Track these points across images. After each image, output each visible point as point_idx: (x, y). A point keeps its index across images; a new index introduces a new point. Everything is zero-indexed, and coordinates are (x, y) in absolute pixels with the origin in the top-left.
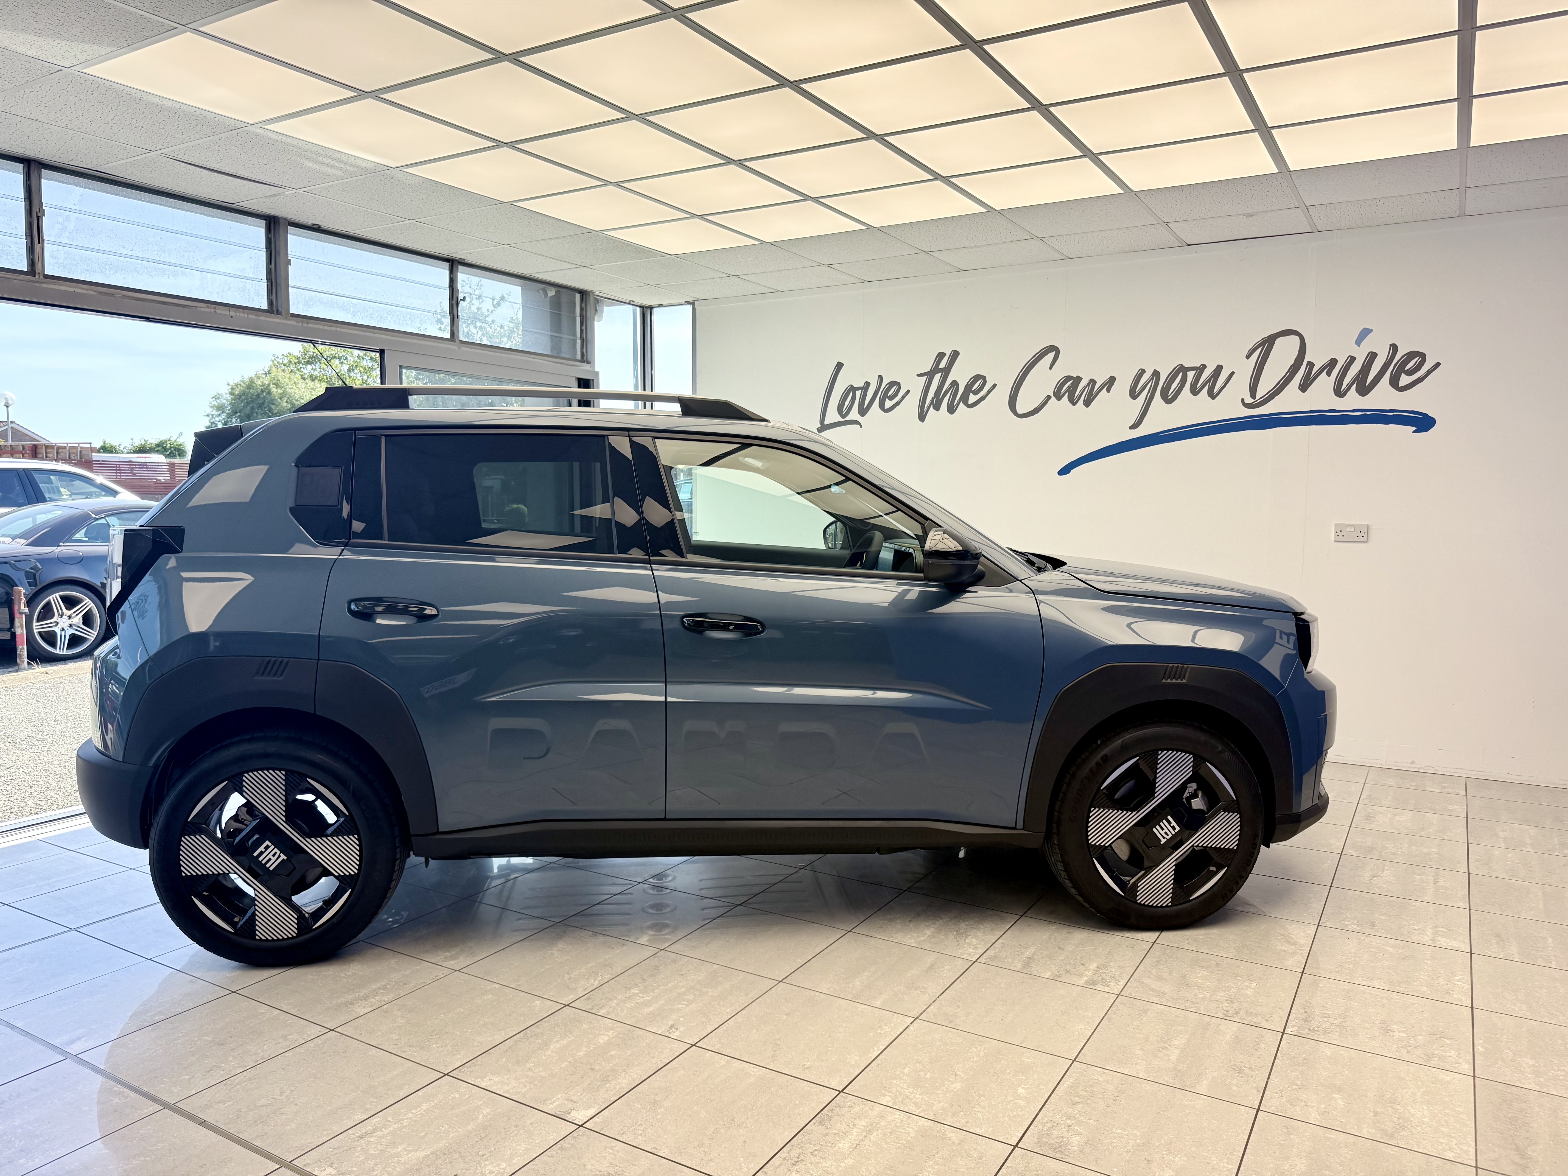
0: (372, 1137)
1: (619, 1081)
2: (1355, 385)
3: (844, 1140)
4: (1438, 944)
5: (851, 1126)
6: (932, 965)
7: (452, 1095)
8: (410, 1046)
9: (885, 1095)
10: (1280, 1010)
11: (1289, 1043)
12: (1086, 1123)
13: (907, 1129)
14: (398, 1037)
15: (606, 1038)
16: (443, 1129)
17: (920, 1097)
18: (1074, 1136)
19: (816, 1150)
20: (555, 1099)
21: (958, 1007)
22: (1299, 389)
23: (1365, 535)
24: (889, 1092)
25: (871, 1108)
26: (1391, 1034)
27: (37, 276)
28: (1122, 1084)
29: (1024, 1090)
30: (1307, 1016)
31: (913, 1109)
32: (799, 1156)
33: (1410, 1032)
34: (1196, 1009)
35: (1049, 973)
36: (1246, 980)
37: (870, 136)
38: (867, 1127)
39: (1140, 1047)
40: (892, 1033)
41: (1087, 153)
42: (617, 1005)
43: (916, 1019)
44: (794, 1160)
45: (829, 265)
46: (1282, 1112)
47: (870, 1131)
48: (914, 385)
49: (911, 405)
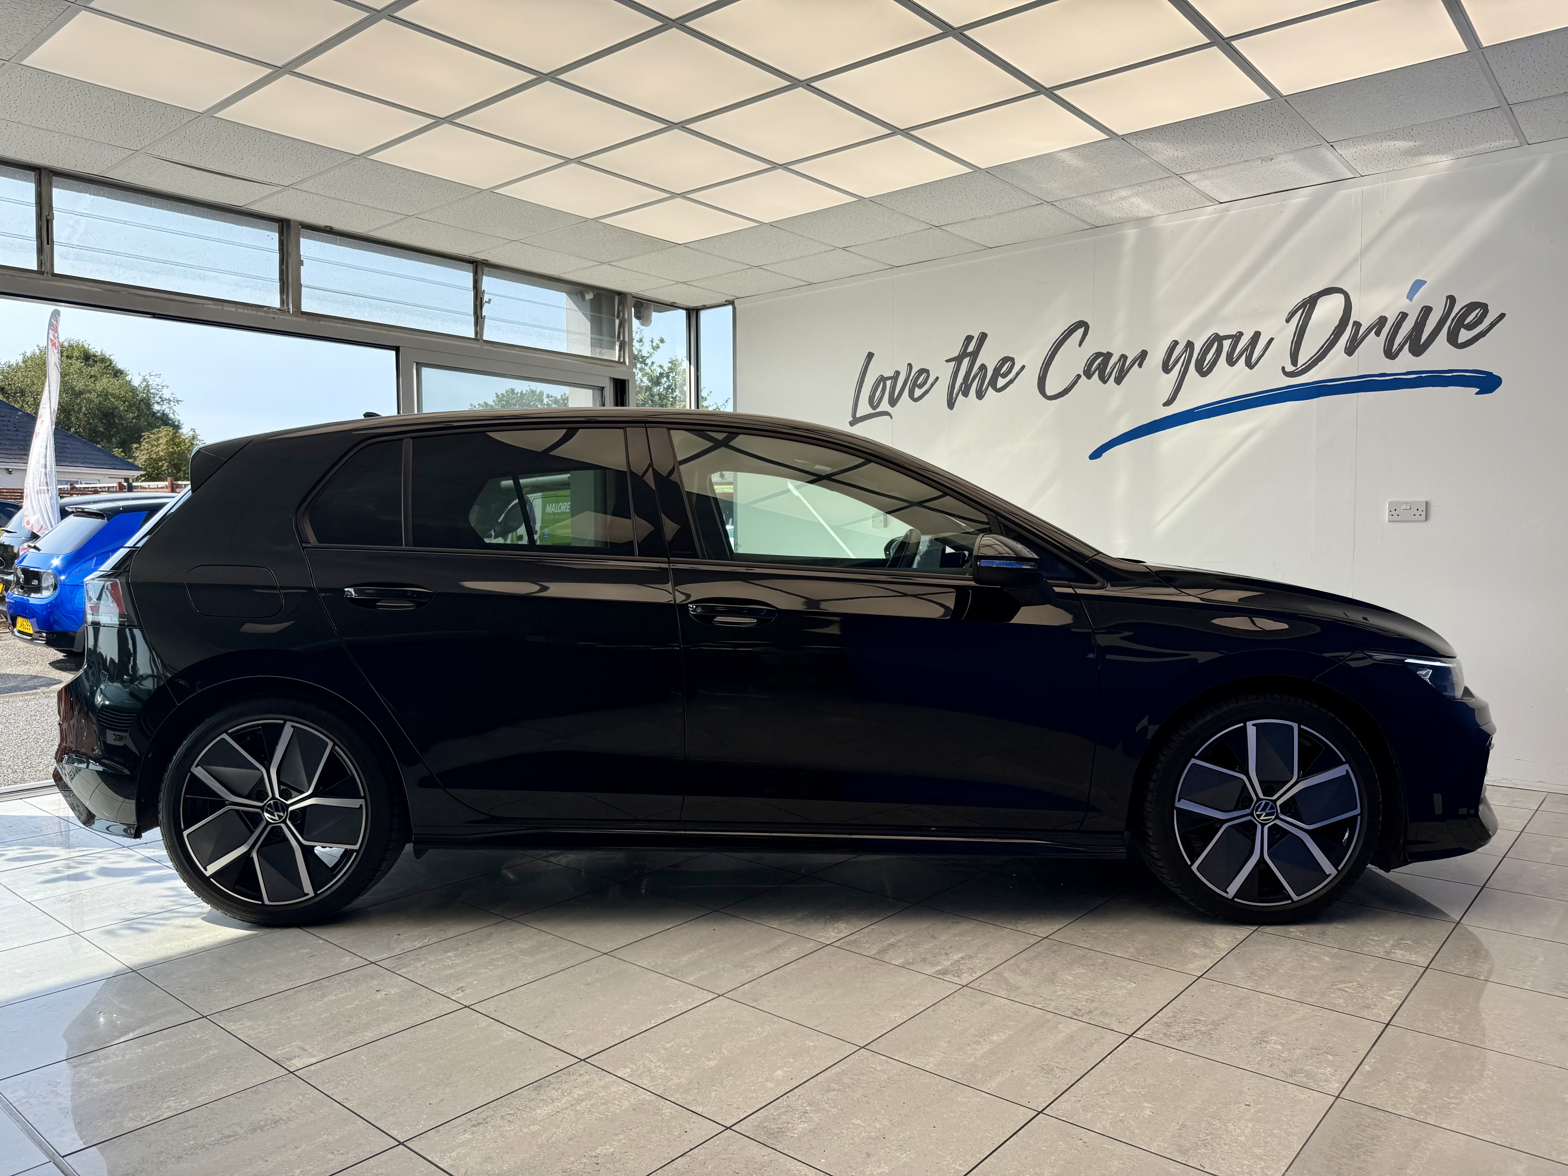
1: (366, 1033)
2: (1408, 345)
3: (547, 1107)
4: (1392, 956)
5: (566, 1094)
6: (779, 946)
7: (194, 1036)
8: (193, 990)
9: (626, 1067)
11: (1130, 1047)
12: (828, 1111)
13: (623, 1101)
15: (384, 994)
16: (158, 1065)
17: (664, 1071)
18: (802, 1123)
19: (509, 1114)
20: (287, 1046)
21: (776, 987)
22: (1345, 352)
23: (1424, 514)
24: (634, 1064)
25: (602, 1078)
26: (1264, 1045)
27: (45, 275)
28: (899, 1075)
29: (782, 1073)
30: (1172, 1021)
31: (646, 1082)
32: (487, 1118)
33: (1290, 1044)
34: (1044, 1005)
35: (902, 960)
36: (1126, 981)
37: (795, 83)
38: (582, 1096)
39: (949, 1039)
40: (683, 1008)
41: (1039, 89)
42: (423, 966)
43: (720, 996)
44: (479, 1121)
45: (844, 249)
46: (1067, 1117)
47: (582, 1100)
48: (943, 372)
49: (940, 391)
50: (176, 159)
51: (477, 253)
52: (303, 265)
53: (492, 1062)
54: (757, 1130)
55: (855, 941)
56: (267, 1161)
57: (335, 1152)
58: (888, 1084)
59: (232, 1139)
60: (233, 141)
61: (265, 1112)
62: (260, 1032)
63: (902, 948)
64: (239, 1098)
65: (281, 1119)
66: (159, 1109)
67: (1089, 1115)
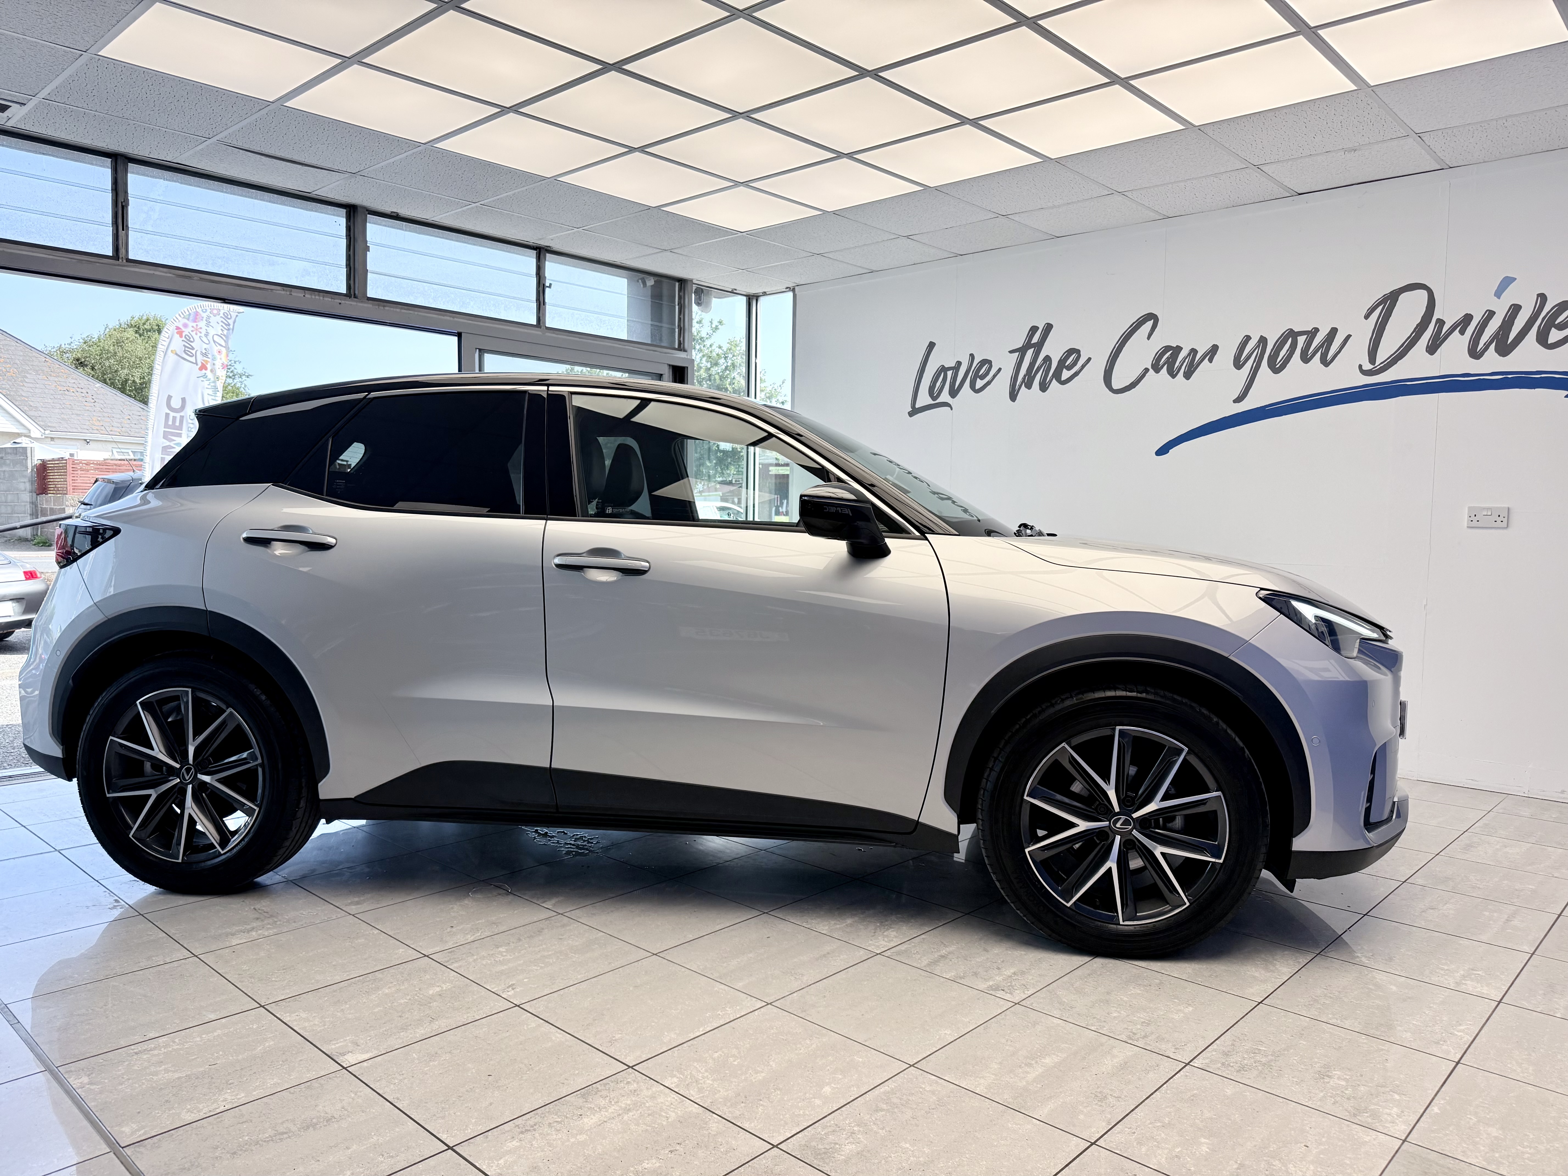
0: (147, 1054)
1: (418, 1030)
2: (1494, 344)
3: (594, 1116)
4: (1462, 988)
5: (613, 1103)
6: (828, 953)
7: (251, 1026)
8: (251, 978)
9: (673, 1076)
10: (1202, 1039)
11: (1186, 1076)
12: (876, 1133)
13: (670, 1113)
14: (247, 968)
15: (438, 989)
16: (216, 1055)
17: (711, 1082)
18: (849, 1144)
19: (557, 1122)
20: (342, 1040)
21: (825, 996)
22: (1426, 351)
23: (1505, 520)
24: (681, 1073)
25: (649, 1087)
26: (1327, 1080)
27: (120, 260)
28: (949, 1097)
29: (830, 1090)
30: (1231, 1050)
31: (693, 1094)
32: (535, 1125)
33: (1355, 1080)
34: (1098, 1027)
35: (953, 974)
36: (1183, 1004)
37: (862, 73)
38: (629, 1105)
39: (1000, 1060)
40: (731, 1015)
41: (1114, 79)
42: (475, 961)
43: (768, 1004)
44: (526, 1128)
45: (908, 237)
46: (1121, 1150)
47: (629, 1110)
48: (1006, 363)
49: (1002, 383)
50: (246, 147)
51: (540, 239)
52: (369, 251)
53: (541, 1065)
54: (804, 1150)
55: (906, 951)
56: (319, 1161)
57: (385, 1155)
58: (938, 1106)
59: (285, 1136)
60: (302, 129)
61: (317, 1109)
62: (315, 1024)
63: (953, 960)
64: (293, 1093)
65: (333, 1116)
66: (216, 1101)
67: (1144, 1149)
